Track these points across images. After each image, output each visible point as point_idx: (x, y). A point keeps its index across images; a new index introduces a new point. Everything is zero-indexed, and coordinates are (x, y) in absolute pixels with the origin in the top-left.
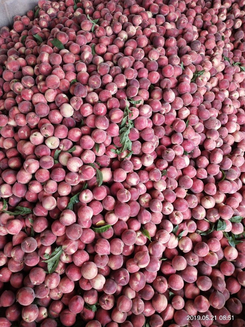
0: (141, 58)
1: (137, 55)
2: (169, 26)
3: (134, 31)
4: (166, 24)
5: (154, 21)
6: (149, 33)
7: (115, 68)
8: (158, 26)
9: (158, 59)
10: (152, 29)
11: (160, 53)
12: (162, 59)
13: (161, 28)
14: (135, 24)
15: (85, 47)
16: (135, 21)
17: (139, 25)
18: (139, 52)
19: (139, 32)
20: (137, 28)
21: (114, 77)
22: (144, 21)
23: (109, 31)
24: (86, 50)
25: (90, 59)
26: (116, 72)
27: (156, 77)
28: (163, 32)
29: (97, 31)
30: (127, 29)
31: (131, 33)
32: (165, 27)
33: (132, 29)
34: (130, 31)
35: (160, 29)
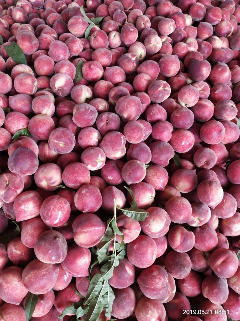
0: (163, 99)
1: (156, 93)
2: (220, 43)
3: (157, 45)
4: (215, 39)
5: (194, 31)
6: (184, 52)
7: (108, 117)
8: (200, 40)
9: (196, 105)
10: (190, 45)
11: (201, 94)
12: (204, 106)
13: (205, 44)
14: (162, 32)
15: (63, 65)
16: (162, 27)
17: (169, 36)
18: (161, 88)
19: (167, 47)
20: (164, 40)
21: (102, 135)
22: (178, 29)
23: (115, 39)
24: (64, 70)
25: (66, 89)
26: (108, 126)
27: (187, 143)
28: (207, 51)
29: (93, 38)
30: (147, 40)
31: (152, 48)
32: (211, 43)
33: (155, 41)
34: (150, 45)
35: (203, 46)
